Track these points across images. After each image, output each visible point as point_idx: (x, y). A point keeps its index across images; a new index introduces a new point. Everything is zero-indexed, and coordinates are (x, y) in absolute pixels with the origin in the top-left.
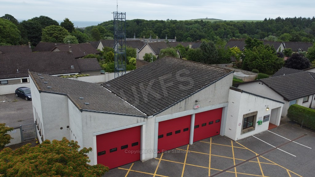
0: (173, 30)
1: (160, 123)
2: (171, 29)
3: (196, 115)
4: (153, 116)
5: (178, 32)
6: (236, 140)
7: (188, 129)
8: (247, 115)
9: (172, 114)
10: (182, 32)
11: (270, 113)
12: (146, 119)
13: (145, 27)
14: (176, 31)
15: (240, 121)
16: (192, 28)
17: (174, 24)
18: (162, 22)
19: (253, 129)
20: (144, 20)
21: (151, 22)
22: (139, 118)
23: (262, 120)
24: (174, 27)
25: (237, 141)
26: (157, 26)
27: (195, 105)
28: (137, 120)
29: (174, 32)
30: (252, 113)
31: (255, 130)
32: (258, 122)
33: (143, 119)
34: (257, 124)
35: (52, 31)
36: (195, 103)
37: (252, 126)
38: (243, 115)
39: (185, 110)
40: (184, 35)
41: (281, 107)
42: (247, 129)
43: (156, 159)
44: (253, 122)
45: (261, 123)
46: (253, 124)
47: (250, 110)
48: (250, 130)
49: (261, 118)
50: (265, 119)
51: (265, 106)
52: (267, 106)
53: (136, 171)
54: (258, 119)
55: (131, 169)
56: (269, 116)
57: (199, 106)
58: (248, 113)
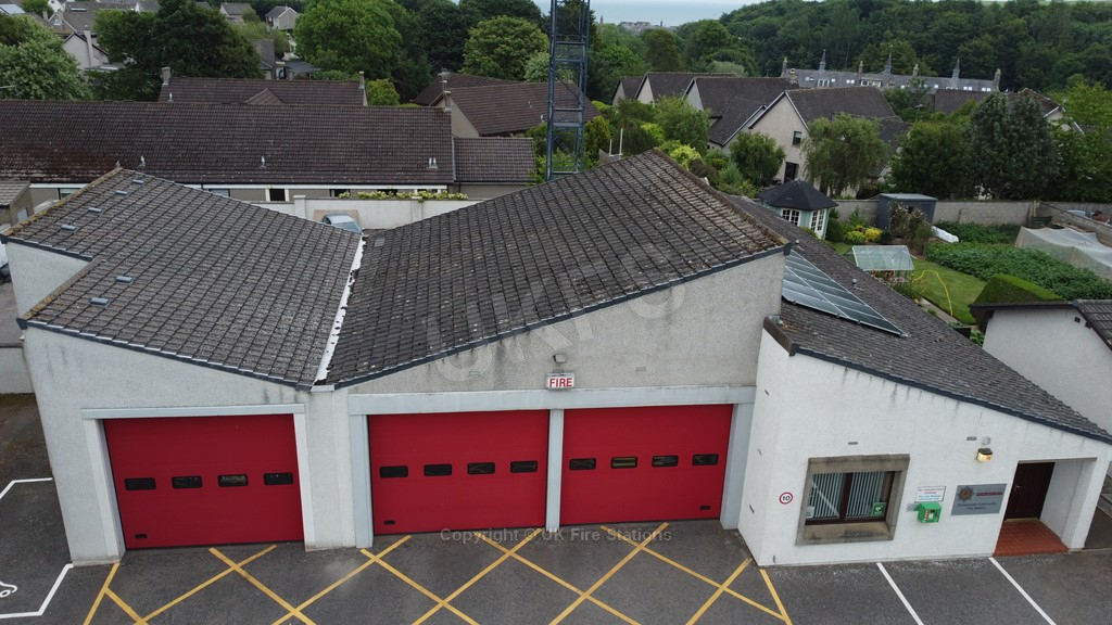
0: (1012, 41)
1: (373, 420)
2: (1000, 36)
3: (570, 415)
4: (336, 388)
5: (1034, 50)
6: (763, 560)
7: (539, 466)
8: (829, 461)
9: (429, 391)
10: (1054, 51)
11: (1007, 478)
12: (303, 396)
13: (892, 28)
14: (1024, 48)
15: (795, 481)
16: (1101, 36)
17: (1020, 16)
19: (882, 534)
22: (273, 388)
23: (948, 503)
24: (1017, 30)
25: (769, 569)
26: (941, 22)
27: (554, 374)
29: (1011, 50)
30: (866, 459)
31: (890, 538)
33: (289, 392)
34: (905, 519)
35: (494, 36)
36: (551, 367)
37: (882, 519)
38: (805, 460)
39: (501, 384)
40: (1059, 62)
41: (1095, 459)
42: (842, 527)
43: (364, 552)
44: (888, 501)
45: (931, 516)
46: (885, 510)
47: (856, 443)
48: (860, 536)
49: (940, 493)
50: (968, 502)
51: (969, 439)
52: (979, 438)
53: (252, 580)
54: (920, 493)
55: (243, 567)
56: (1002, 493)
57: (576, 379)
58: (845, 455)
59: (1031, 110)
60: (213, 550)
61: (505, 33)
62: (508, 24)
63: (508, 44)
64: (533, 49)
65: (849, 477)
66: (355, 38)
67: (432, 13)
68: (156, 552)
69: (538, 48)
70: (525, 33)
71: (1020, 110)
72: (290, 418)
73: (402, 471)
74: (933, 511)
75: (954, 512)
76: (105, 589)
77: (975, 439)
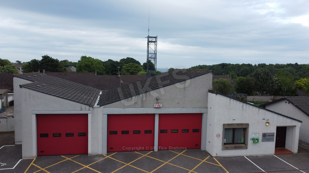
1: (109, 116)
3: (160, 115)
4: (100, 106)
6: (214, 155)
7: (152, 132)
8: (228, 125)
9: (124, 108)
11: (275, 131)
12: (91, 108)
15: (220, 131)
18: (249, 65)
19: (244, 147)
20: (230, 64)
21: (237, 66)
22: (83, 106)
23: (260, 138)
25: (216, 157)
26: (242, 69)
27: (156, 103)
28: (81, 107)
30: (238, 124)
31: (247, 148)
32: (253, 139)
33: (87, 107)
34: (250, 142)
35: (129, 68)
36: (156, 100)
37: (244, 143)
38: (222, 124)
39: (142, 106)
41: (295, 126)
42: (233, 145)
43: (104, 155)
44: (245, 138)
45: (256, 141)
46: (244, 140)
47: (235, 120)
48: (239, 147)
49: (258, 135)
50: (265, 138)
51: (263, 119)
52: (266, 119)
53: (73, 161)
54: (253, 135)
55: (71, 159)
56: (274, 136)
57: (162, 105)
58: (232, 123)
59: (267, 73)
60: (62, 156)
61: (132, 67)
62: (133, 65)
63: (133, 69)
64: (139, 71)
65: (234, 130)
66: (93, 68)
67: (112, 64)
68: (46, 156)
69: (140, 70)
70: (137, 67)
71: (265, 73)
72: (87, 114)
73: (116, 133)
74: (257, 140)
75: (262, 141)
76: (32, 163)
77: (265, 119)
